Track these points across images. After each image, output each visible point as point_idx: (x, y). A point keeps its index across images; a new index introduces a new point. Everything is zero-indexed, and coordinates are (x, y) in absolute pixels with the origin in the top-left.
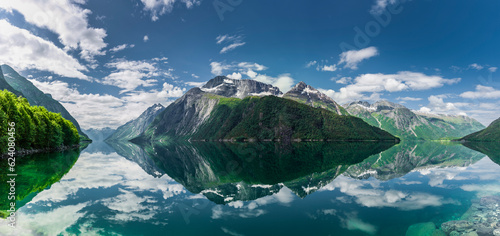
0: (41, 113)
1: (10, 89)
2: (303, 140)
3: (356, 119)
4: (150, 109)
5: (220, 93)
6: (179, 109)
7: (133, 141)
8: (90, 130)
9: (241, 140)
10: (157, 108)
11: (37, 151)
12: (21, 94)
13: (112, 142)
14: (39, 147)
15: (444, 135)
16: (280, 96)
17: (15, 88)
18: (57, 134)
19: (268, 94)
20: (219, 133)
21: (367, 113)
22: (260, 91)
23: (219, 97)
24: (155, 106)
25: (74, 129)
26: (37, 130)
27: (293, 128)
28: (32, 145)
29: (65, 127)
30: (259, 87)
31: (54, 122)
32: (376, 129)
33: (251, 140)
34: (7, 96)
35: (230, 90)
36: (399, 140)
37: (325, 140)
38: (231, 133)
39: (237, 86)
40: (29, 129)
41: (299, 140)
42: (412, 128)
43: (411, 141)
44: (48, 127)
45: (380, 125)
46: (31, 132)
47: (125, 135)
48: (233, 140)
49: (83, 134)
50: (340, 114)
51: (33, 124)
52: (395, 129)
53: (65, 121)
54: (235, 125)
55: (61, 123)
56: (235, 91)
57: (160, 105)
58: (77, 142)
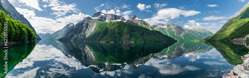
0: (18, 24)
1: (4, 10)
2: (135, 42)
3: (158, 32)
4: (68, 25)
5: (99, 20)
6: (81, 26)
7: (60, 40)
8: (41, 34)
9: (108, 42)
10: (71, 25)
11: (15, 43)
12: (9, 13)
13: (50, 40)
14: (16, 41)
15: (196, 38)
16: (125, 21)
17: (6, 10)
18: (25, 35)
19: (120, 20)
20: (98, 38)
21: (163, 29)
22: (116, 19)
23: (98, 22)
24: (70, 24)
25: (33, 33)
26: (16, 32)
27: (131, 37)
28: (13, 40)
29: (29, 32)
30: (116, 17)
31: (24, 29)
32: (167, 37)
33: (112, 42)
34: (2, 14)
35: (103, 19)
36: (176, 41)
37: (145, 42)
38: (103, 38)
39: (106, 17)
40: (12, 32)
41: (133, 42)
42: (182, 35)
43: (182, 41)
44: (21, 31)
45: (168, 35)
46: (13, 33)
47: (56, 37)
48: (104, 42)
49: (37, 35)
50: (151, 30)
51: (14, 29)
52: (175, 36)
53: (29, 28)
54: (105, 35)
55: (27, 29)
56: (105, 19)
57: (72, 24)
58: (34, 39)
